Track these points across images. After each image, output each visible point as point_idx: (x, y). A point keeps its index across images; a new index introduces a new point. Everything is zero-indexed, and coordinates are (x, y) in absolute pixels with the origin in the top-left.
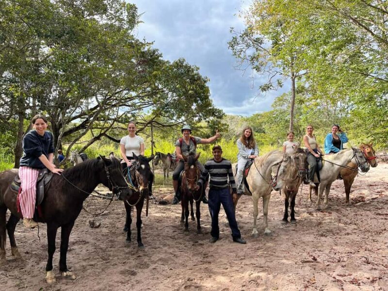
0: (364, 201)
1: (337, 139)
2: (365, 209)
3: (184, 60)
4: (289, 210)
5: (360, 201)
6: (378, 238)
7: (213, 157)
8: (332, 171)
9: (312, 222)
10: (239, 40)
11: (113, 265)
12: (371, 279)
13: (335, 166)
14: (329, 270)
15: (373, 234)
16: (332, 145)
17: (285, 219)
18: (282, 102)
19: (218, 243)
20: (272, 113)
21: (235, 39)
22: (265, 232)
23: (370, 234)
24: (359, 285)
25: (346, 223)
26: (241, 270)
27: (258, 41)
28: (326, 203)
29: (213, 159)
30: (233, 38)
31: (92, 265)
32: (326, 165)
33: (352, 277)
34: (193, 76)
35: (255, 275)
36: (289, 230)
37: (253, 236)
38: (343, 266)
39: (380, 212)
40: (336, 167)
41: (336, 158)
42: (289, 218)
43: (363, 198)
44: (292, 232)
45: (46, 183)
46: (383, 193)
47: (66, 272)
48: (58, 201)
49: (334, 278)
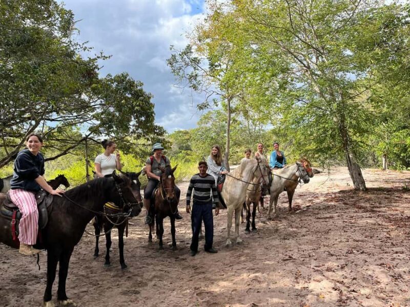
0: (301, 209)
1: (281, 155)
2: (306, 215)
3: (127, 75)
4: (251, 220)
5: (297, 210)
6: (328, 237)
7: (199, 172)
8: (280, 183)
9: (270, 230)
10: (178, 58)
11: (107, 289)
12: (340, 266)
13: (282, 179)
14: (306, 263)
15: (323, 233)
16: (276, 161)
17: (248, 229)
18: (207, 120)
19: (197, 256)
20: (198, 130)
21: (174, 57)
22: (237, 241)
23: (320, 234)
24: (334, 271)
25: (297, 228)
26: (236, 274)
27: (196, 61)
28: (275, 213)
29: (198, 174)
30: (173, 55)
31: (85, 292)
32: (275, 178)
33: (326, 266)
34: (136, 92)
35: (252, 275)
36: (256, 238)
37: (227, 246)
38: (315, 260)
39: (319, 216)
40: (284, 180)
41: (283, 172)
42: (251, 228)
43: (299, 206)
44: (259, 239)
45: (48, 205)
46: (314, 201)
47: (66, 300)
48: (64, 224)
49: (313, 269)
